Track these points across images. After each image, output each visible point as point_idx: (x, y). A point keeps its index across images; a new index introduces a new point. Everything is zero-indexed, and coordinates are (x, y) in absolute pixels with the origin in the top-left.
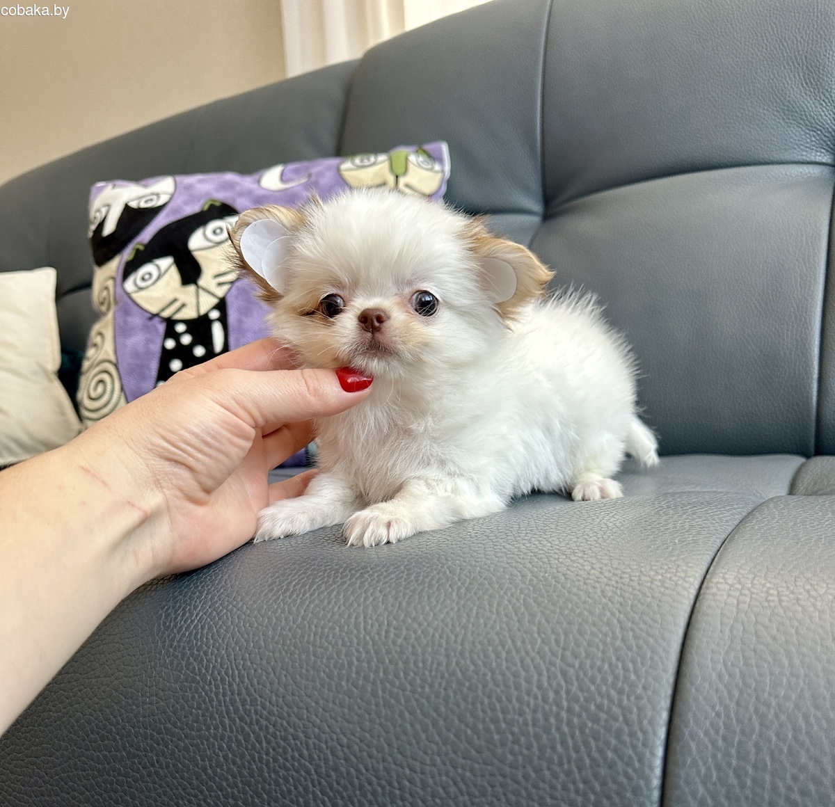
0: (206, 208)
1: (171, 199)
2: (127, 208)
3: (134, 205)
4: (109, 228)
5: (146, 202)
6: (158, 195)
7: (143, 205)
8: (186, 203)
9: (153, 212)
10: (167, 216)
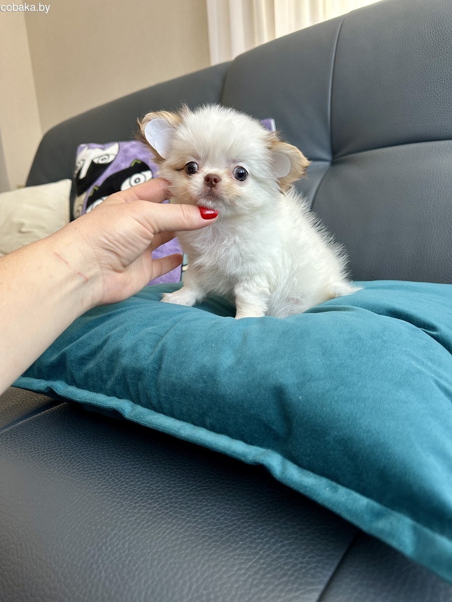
0: (133, 165)
1: (115, 158)
2: (93, 163)
3: (96, 161)
4: (83, 175)
5: (102, 160)
6: (108, 155)
7: (101, 162)
8: (122, 161)
9: (105, 166)
10: (112, 170)
